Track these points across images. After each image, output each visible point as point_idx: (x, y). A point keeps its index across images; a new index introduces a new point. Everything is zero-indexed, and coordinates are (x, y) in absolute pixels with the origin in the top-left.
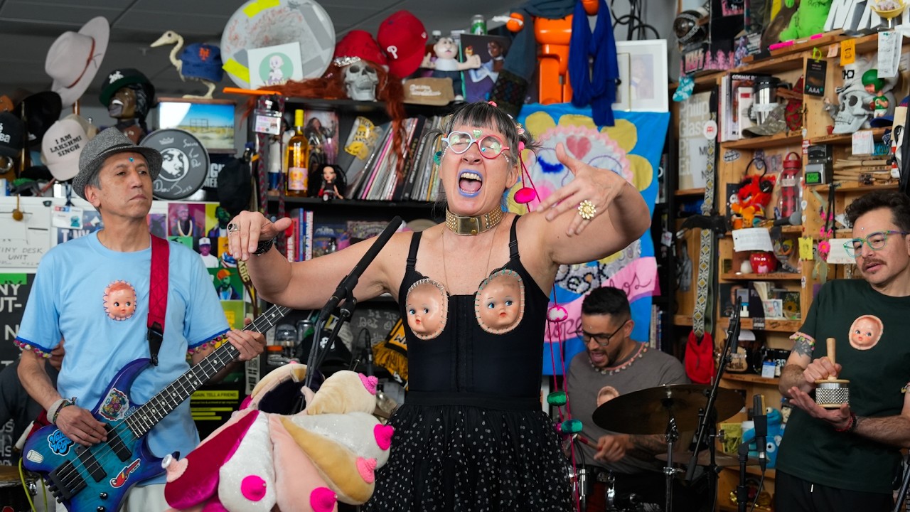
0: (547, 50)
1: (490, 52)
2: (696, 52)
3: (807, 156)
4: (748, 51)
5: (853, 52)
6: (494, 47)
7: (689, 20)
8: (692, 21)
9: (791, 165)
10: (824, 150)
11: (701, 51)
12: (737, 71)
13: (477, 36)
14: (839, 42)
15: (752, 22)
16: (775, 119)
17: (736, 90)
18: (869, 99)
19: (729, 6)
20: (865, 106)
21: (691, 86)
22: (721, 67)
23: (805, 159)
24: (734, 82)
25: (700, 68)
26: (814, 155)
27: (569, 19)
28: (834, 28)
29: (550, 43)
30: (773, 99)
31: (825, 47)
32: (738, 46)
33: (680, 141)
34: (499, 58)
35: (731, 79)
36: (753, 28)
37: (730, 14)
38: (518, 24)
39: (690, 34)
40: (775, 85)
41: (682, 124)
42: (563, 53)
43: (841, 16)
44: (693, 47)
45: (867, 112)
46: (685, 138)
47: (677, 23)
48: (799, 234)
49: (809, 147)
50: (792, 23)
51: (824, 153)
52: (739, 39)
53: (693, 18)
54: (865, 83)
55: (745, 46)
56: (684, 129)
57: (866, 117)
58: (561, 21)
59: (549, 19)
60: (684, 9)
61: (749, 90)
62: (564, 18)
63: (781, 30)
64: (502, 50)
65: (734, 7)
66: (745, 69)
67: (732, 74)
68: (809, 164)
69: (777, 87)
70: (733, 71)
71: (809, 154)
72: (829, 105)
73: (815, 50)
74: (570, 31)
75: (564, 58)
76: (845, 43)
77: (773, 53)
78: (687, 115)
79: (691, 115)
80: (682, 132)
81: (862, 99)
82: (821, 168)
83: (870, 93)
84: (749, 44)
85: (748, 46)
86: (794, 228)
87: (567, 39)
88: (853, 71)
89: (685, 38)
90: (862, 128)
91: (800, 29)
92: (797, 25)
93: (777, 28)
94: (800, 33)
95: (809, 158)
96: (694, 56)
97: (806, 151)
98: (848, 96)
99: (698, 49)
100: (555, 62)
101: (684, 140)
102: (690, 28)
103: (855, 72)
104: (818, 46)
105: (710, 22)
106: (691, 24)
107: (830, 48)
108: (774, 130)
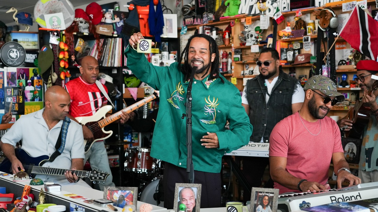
0: (141, 16)
1: (122, 17)
2: (190, 19)
3: (234, 53)
4: (208, 19)
5: (251, 20)
6: (123, 15)
7: (187, 8)
8: (188, 9)
9: (225, 55)
10: (240, 50)
11: (192, 18)
12: (205, 25)
13: (117, 11)
14: (245, 18)
15: (208, 9)
16: (219, 41)
17: (205, 31)
18: (257, 35)
19: (201, 5)
20: (255, 37)
21: (186, 29)
22: (199, 24)
23: (233, 53)
24: (204, 28)
25: (192, 23)
26: (236, 52)
27: (148, 6)
28: (242, 13)
29: (141, 14)
30: (217, 34)
31: (240, 19)
32: (204, 17)
33: (181, 47)
34: (125, 19)
35: (203, 28)
36: (209, 11)
37: (201, 7)
38: (133, 8)
39: (188, 13)
40: (217, 30)
41: (181, 41)
42: (146, 18)
43: (244, 9)
44: (189, 17)
45: (256, 39)
46: (183, 46)
47: (183, 9)
48: (231, 76)
49: (235, 50)
50: (227, 11)
51: (240, 52)
52: (204, 15)
53: (189, 7)
54: (256, 30)
55: (207, 17)
56: (182, 43)
57: (255, 41)
58: (145, 7)
59: (141, 6)
60: (184, 4)
61: (209, 31)
62: (146, 6)
63: (222, 13)
64: (126, 16)
65: (202, 5)
66: (208, 24)
67: (204, 26)
68: (235, 55)
69: (218, 30)
70: (203, 25)
71: (235, 52)
72: (240, 37)
73: (236, 19)
74: (148, 10)
75: (146, 20)
76: (247, 18)
77: (220, 20)
78: (183, 38)
79: (185, 38)
80: (181, 44)
81: (254, 35)
82: (239, 56)
83: (257, 33)
84: (209, 16)
85: (208, 17)
86: (229, 75)
87: (148, 13)
88: (248, 26)
89: (186, 14)
90: (254, 44)
91: (230, 13)
92: (229, 11)
93: (221, 12)
94: (230, 14)
95: (235, 53)
96: (189, 20)
97: (233, 51)
98: (250, 34)
99: (191, 17)
100: (143, 20)
101: (182, 47)
102: (188, 11)
103: (249, 27)
104: (237, 19)
105: (196, 9)
106: (187, 9)
107: (242, 19)
108: (220, 44)
